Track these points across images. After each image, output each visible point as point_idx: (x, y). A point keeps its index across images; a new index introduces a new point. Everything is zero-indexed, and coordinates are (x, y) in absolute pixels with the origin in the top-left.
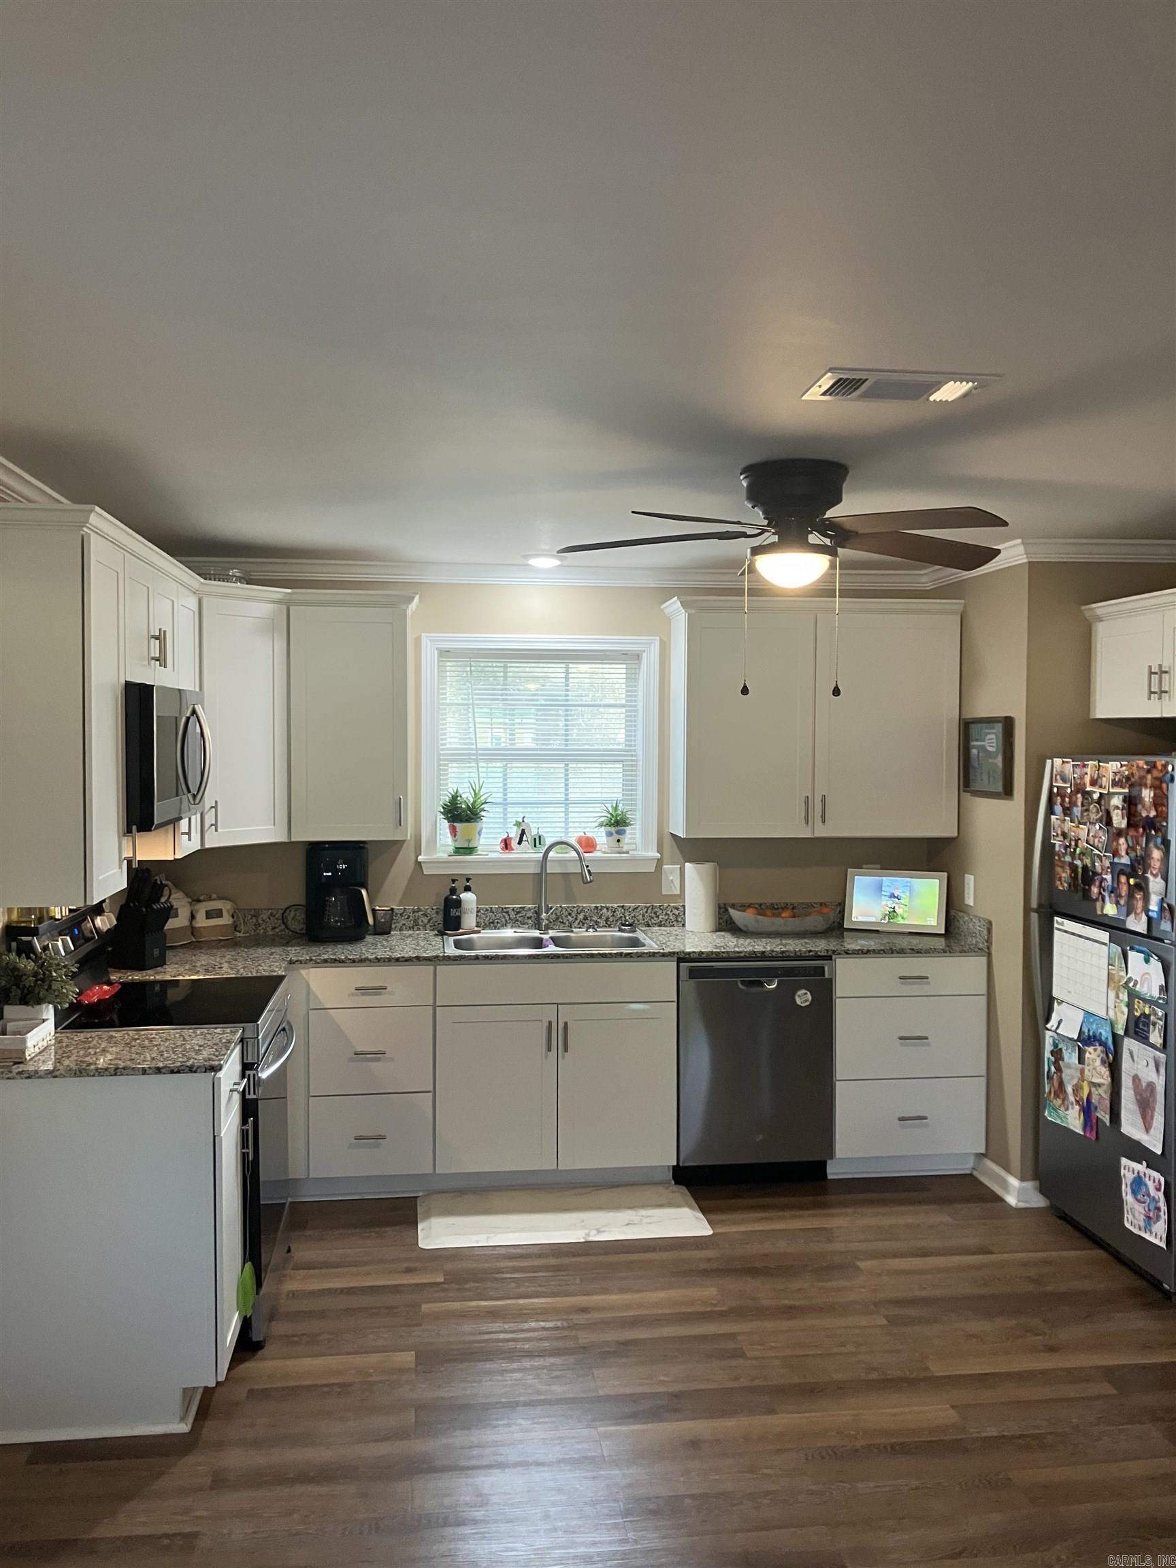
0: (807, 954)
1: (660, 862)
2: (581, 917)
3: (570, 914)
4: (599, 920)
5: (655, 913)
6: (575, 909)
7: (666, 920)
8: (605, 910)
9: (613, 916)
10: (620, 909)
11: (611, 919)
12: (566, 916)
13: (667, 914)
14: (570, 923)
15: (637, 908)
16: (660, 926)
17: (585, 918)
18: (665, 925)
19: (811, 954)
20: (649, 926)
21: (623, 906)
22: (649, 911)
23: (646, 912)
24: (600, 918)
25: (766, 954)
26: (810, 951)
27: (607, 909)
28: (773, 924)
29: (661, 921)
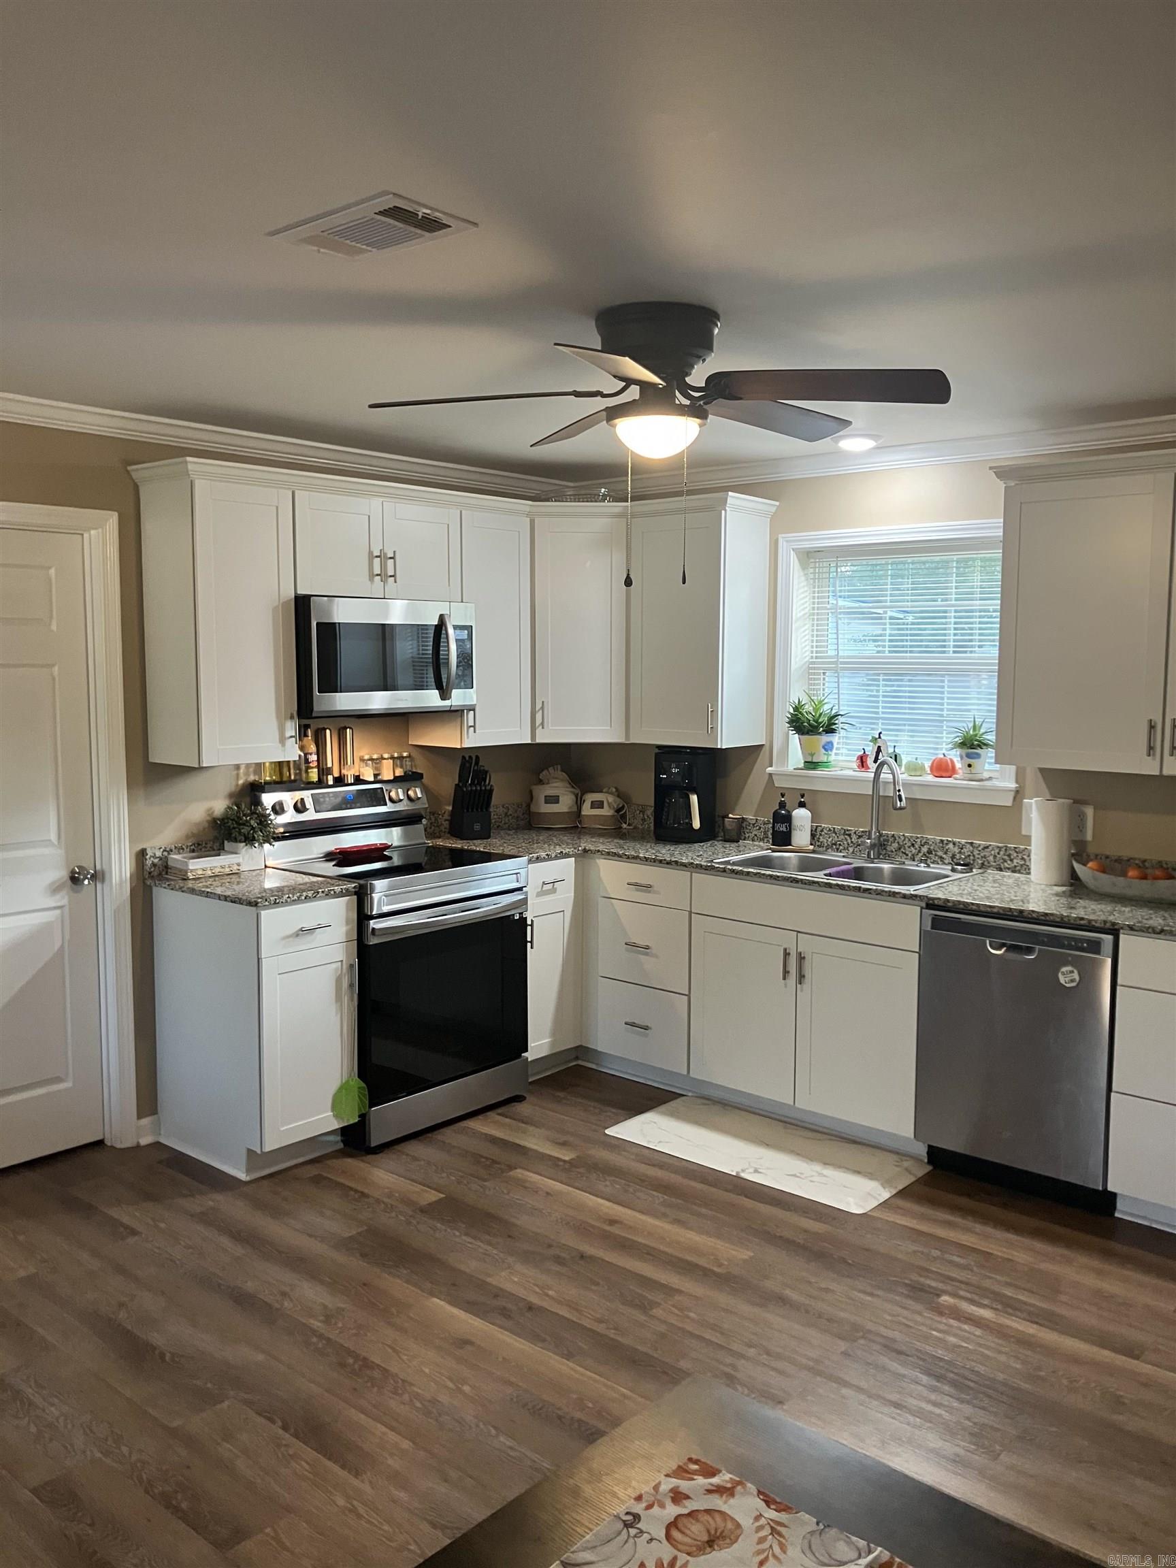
1: (1018, 794)
2: (925, 849)
3: (913, 845)
4: (944, 856)
5: (1009, 856)
6: (919, 840)
7: (1022, 865)
8: (951, 845)
9: (960, 852)
10: (968, 846)
11: (958, 857)
12: (909, 847)
13: (1023, 859)
14: (913, 855)
15: (987, 847)
16: (1014, 871)
17: (930, 852)
18: (1019, 872)
20: (1001, 870)
21: (972, 843)
22: (1002, 853)
23: (999, 853)
24: (946, 853)
25: (1025, 914)
26: (1082, 919)
27: (954, 844)
28: (1114, 885)
29: (1015, 866)
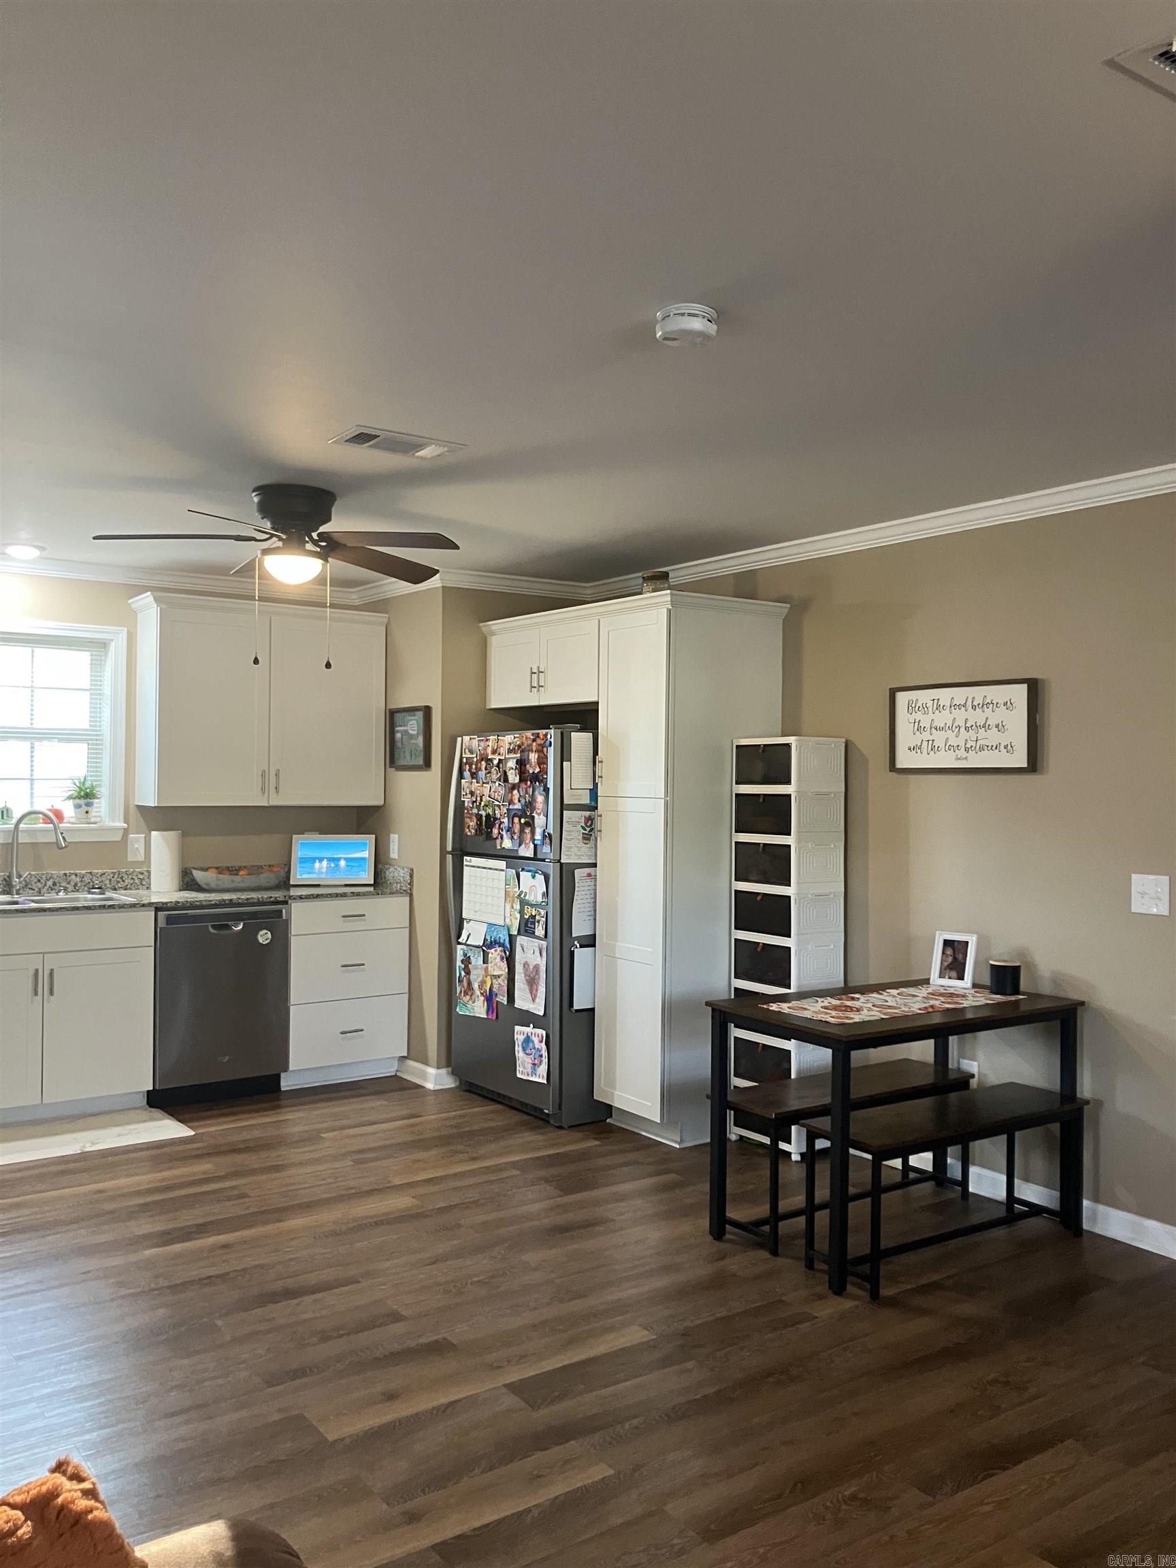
0: (268, 901)
1: (126, 832)
2: (50, 883)
3: (39, 881)
4: (68, 886)
5: (122, 878)
6: (44, 876)
7: (132, 884)
8: (73, 877)
9: (81, 881)
10: (89, 875)
11: (79, 885)
12: (36, 883)
13: (132, 879)
14: (40, 889)
15: (104, 874)
16: (125, 889)
17: (54, 884)
18: (130, 889)
19: (271, 899)
20: (115, 889)
21: (90, 873)
22: (115, 876)
23: (113, 877)
24: (69, 883)
25: (234, 901)
26: (271, 897)
27: (76, 875)
28: (233, 881)
29: (127, 885)
